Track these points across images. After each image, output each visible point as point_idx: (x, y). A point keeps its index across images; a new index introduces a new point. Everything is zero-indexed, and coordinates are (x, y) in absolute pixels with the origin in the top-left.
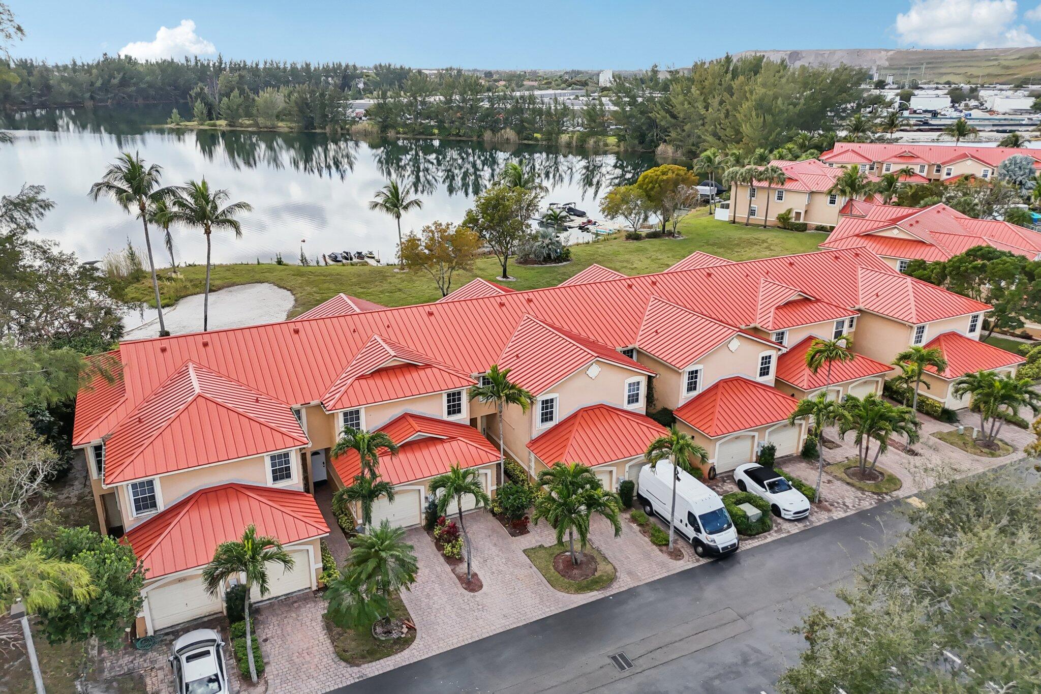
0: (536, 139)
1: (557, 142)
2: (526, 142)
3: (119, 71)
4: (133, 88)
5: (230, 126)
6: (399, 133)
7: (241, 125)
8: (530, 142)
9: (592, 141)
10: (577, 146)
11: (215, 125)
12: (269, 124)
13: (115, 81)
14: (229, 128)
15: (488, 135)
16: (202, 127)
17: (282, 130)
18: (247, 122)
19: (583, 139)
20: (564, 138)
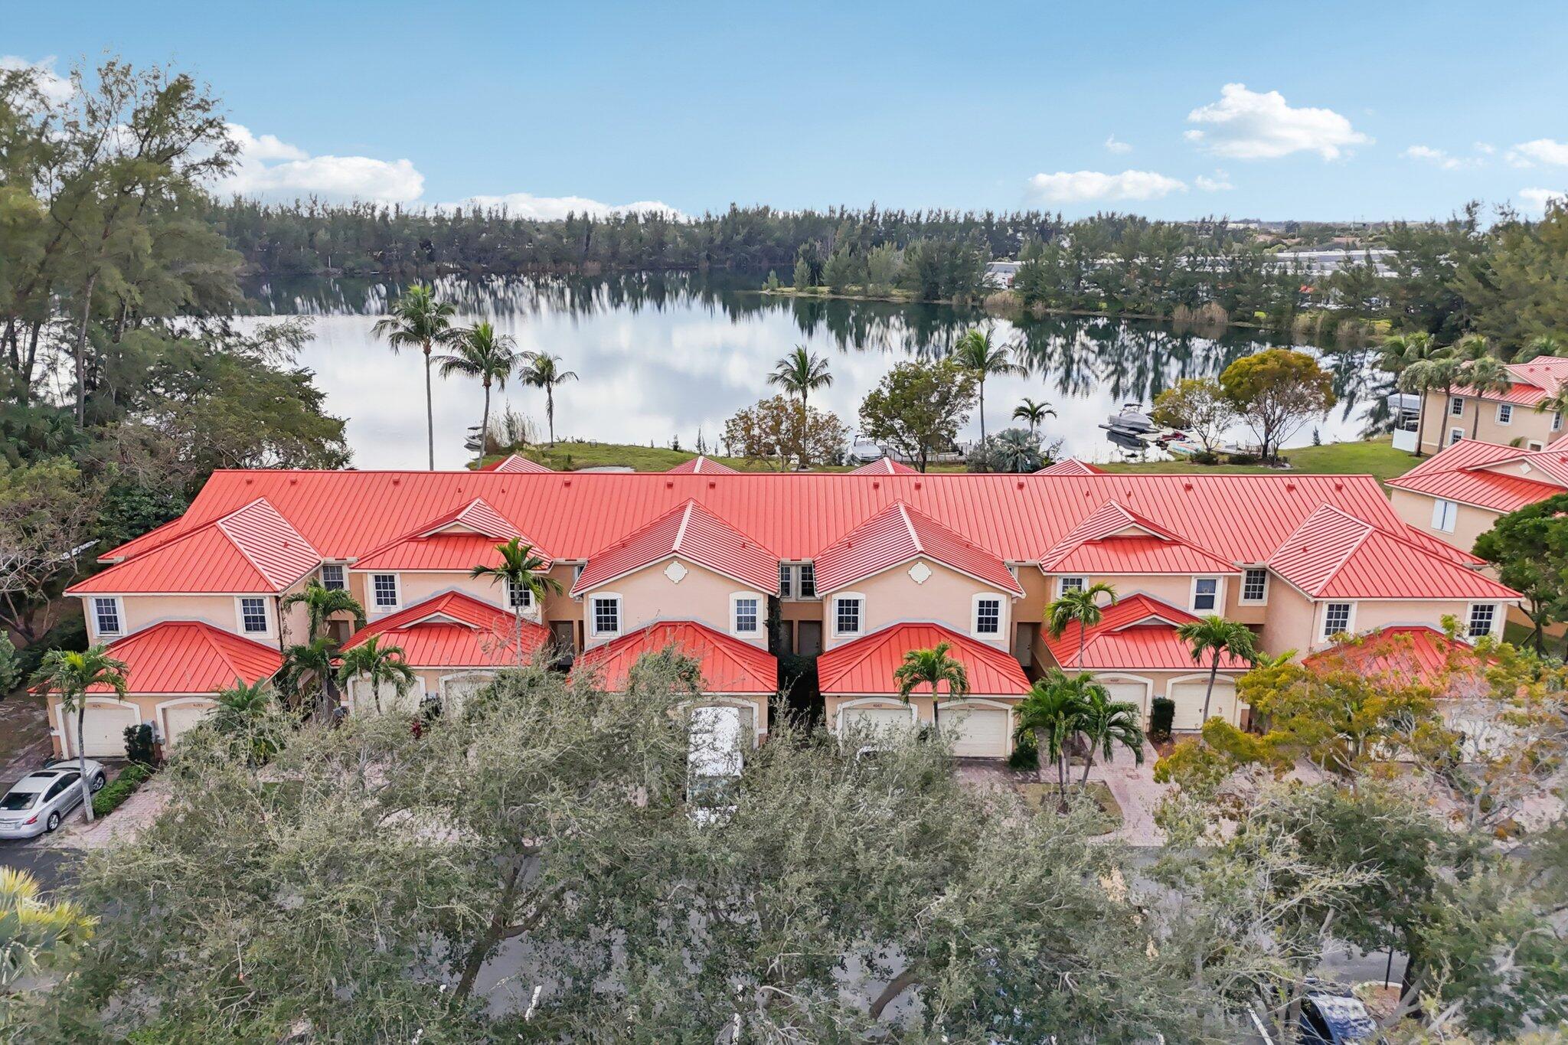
0: (1258, 320)
1: (1289, 325)
2: (1239, 324)
3: (743, 225)
4: (757, 247)
5: (832, 292)
6: (1049, 306)
7: (847, 293)
8: (1246, 325)
9: (1346, 326)
10: (1322, 333)
11: (815, 292)
12: (880, 292)
13: (739, 238)
14: (831, 296)
15: (1180, 313)
16: (800, 294)
17: (895, 300)
18: (855, 288)
19: (1334, 320)
20: (1303, 319)
